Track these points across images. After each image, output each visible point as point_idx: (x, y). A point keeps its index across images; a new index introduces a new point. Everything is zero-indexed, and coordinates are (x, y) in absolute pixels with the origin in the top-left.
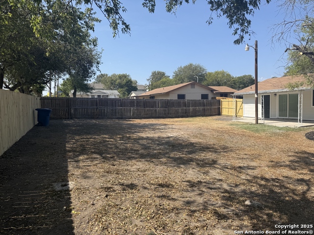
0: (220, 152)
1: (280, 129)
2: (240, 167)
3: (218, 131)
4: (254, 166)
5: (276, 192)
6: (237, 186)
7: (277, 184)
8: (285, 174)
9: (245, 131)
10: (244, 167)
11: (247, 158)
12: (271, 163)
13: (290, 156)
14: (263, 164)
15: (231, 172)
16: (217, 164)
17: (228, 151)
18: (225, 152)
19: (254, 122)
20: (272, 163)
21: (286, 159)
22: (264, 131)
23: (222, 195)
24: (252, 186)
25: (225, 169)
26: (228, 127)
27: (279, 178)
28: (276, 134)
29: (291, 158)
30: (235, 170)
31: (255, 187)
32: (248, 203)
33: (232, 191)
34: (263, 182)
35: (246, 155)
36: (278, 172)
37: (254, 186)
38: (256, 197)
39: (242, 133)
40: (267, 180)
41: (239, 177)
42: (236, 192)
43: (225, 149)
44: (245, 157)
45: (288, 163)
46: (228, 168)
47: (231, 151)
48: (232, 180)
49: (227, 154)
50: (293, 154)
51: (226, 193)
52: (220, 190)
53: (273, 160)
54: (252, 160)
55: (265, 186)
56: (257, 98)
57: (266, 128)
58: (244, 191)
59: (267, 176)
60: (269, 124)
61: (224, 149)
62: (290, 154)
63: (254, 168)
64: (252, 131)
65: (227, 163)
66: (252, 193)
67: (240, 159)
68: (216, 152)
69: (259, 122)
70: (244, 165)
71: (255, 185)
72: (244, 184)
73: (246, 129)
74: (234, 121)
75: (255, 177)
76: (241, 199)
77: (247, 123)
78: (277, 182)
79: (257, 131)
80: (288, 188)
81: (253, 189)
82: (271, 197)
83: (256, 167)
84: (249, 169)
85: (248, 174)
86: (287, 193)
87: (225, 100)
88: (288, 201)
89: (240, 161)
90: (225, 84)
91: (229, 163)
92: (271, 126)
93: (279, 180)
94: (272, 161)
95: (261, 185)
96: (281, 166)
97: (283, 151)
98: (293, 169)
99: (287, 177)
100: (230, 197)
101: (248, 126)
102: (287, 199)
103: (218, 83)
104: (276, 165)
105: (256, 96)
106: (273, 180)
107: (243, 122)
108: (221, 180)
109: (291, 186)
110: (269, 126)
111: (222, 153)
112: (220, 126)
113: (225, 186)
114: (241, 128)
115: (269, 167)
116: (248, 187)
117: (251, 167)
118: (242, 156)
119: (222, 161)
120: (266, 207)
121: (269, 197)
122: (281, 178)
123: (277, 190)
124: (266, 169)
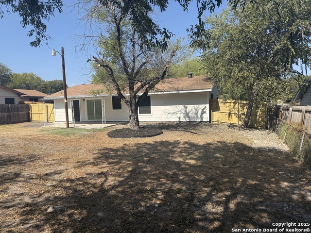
0: (25, 163)
1: (88, 130)
2: (47, 174)
3: (26, 140)
4: (61, 170)
5: (79, 190)
6: (40, 195)
7: (81, 182)
8: (89, 172)
9: (56, 136)
10: (51, 173)
11: (55, 163)
12: (77, 164)
13: (94, 154)
14: (70, 166)
15: (35, 182)
16: (20, 177)
17: (35, 160)
18: (32, 161)
19: (65, 126)
20: (79, 164)
21: (90, 158)
22: (74, 134)
23: (22, 210)
24: (57, 191)
25: (29, 181)
26: (38, 133)
27: (83, 176)
28: (84, 136)
29: (95, 156)
30: (40, 179)
31: (60, 191)
32: (50, 210)
33: (35, 202)
34: (68, 184)
35: (54, 160)
36: (83, 171)
37: (58, 191)
38: (59, 201)
39: (52, 139)
40: (72, 181)
41: (44, 185)
42: (39, 202)
43: (32, 158)
44: (53, 162)
45: (92, 161)
46: (32, 179)
47: (39, 159)
48: (35, 191)
49: (33, 164)
50: (97, 152)
51: (27, 206)
52: (20, 206)
53: (80, 160)
54: (60, 164)
55: (69, 188)
56: (67, 103)
57: (76, 131)
58: (48, 199)
59: (73, 177)
60: (79, 127)
61: (30, 158)
62: (95, 152)
63: (61, 172)
64: (63, 135)
65: (32, 173)
66: (56, 198)
67: (48, 165)
68: (20, 163)
69: (70, 125)
70: (51, 171)
71: (60, 189)
72: (48, 191)
73: (56, 134)
74: (46, 126)
75: (61, 181)
76: (44, 208)
77: (58, 128)
78: (81, 181)
79: (68, 135)
80: (90, 184)
81: (58, 193)
82: (74, 196)
83: (63, 170)
84: (56, 174)
85: (54, 180)
86: (88, 188)
87: (34, 105)
88: (88, 195)
89: (48, 168)
90: (35, 88)
91: (35, 172)
92: (81, 129)
93: (83, 178)
94: (79, 162)
95: (65, 188)
96: (86, 165)
97: (89, 151)
98: (95, 165)
99: (90, 174)
100: (31, 210)
101: (59, 131)
102: (88, 194)
103: (27, 86)
104: (82, 164)
105: (65, 101)
106: (78, 179)
107: (54, 127)
108: (22, 194)
109: (93, 181)
110: (79, 129)
111: (28, 163)
112: (29, 133)
113: (27, 199)
114: (51, 133)
115: (75, 167)
116: (52, 193)
117: (58, 172)
118: (50, 162)
119: (27, 173)
120: (68, 207)
121: (72, 197)
122: (85, 176)
123: (80, 188)
124: (73, 170)
